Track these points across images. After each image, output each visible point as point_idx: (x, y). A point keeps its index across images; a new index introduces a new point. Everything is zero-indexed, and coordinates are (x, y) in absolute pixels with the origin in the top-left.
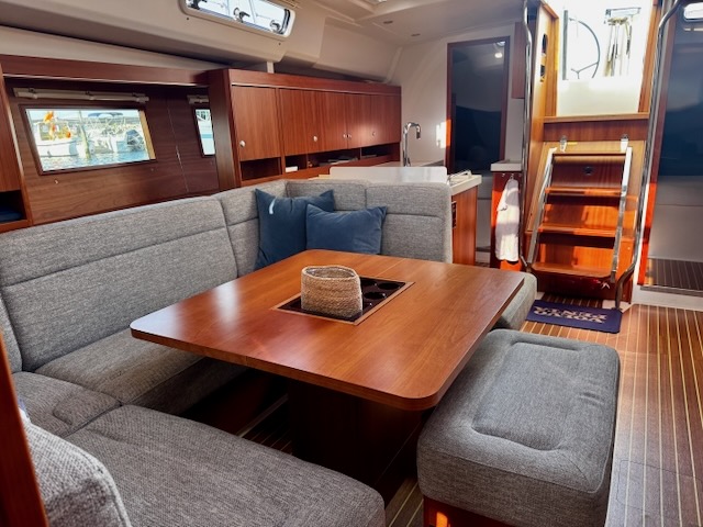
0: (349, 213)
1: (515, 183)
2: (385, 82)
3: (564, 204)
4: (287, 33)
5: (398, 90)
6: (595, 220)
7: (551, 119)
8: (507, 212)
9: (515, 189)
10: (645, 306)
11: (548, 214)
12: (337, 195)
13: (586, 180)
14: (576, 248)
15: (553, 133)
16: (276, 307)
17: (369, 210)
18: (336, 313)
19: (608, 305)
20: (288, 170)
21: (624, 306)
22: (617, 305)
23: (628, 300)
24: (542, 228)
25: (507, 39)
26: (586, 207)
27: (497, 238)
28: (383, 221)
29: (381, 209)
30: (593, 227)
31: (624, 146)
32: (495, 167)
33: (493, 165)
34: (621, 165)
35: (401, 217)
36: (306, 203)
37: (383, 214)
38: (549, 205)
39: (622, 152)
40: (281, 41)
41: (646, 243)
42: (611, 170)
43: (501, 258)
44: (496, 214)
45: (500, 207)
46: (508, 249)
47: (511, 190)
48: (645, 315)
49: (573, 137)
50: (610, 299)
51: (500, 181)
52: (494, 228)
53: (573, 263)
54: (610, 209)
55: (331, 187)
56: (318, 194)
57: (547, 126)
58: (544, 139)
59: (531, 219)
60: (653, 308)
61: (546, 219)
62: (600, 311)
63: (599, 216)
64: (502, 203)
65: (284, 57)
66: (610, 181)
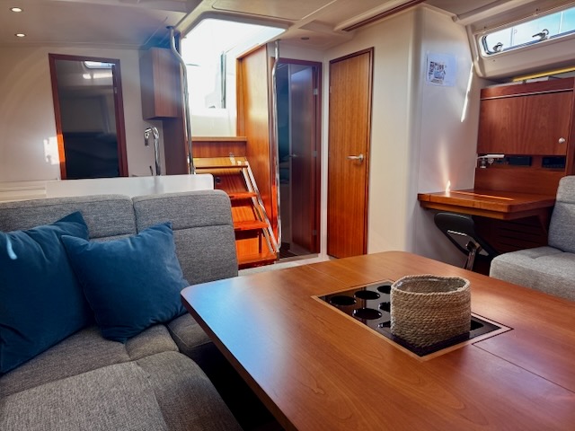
6: (239, 217)
25: (117, 62)
29: (167, 225)
31: (232, 161)
42: (234, 179)
54: (246, 208)
63: (241, 214)
66: (236, 188)
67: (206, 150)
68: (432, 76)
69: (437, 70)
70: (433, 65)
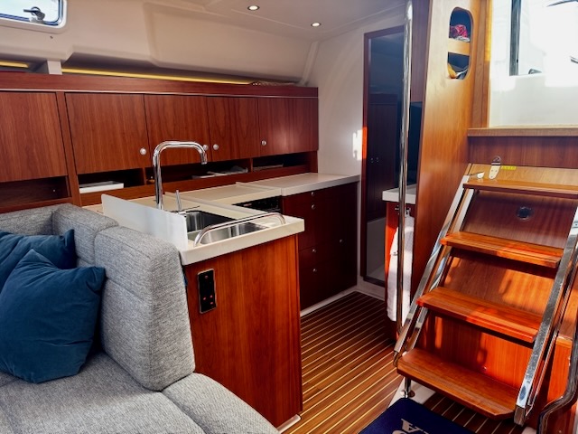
1: (411, 219)
2: (302, 84)
4: (62, 23)
5: (315, 91)
6: (520, 295)
9: (412, 229)
11: (452, 273)
13: (519, 228)
14: (484, 335)
15: (482, 152)
32: (386, 196)
33: (384, 193)
34: (575, 209)
38: (456, 259)
40: (53, 33)
44: (390, 258)
49: (512, 159)
57: (473, 141)
58: (470, 160)
61: (447, 280)
66: (556, 235)
67: (535, 152)
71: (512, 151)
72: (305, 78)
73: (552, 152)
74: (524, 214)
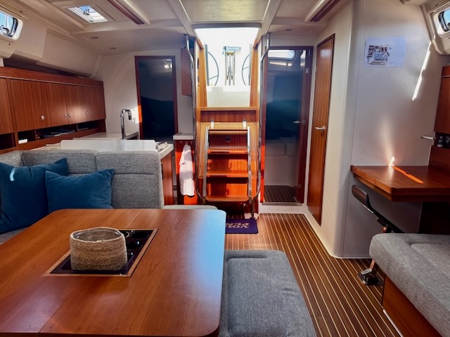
0: (84, 175)
1: (189, 147)
2: (91, 78)
3: (218, 160)
4: (16, 36)
5: (101, 84)
6: (235, 167)
7: (205, 109)
8: (186, 166)
9: (190, 151)
10: (265, 214)
11: (210, 165)
12: (71, 162)
13: (228, 144)
14: (227, 185)
15: (206, 117)
16: (48, 273)
17: (100, 172)
18: (108, 269)
19: (248, 216)
20: (21, 142)
21: (256, 216)
22: (253, 215)
23: (257, 212)
24: (209, 174)
25: (173, 58)
26: (230, 161)
27: (181, 182)
28: (112, 179)
29: (110, 171)
30: (235, 172)
31: (244, 125)
32: (176, 137)
33: (174, 136)
34: (246, 136)
35: (126, 176)
36: (44, 169)
37: (111, 174)
38: (209, 160)
39: (244, 128)
40: (11, 42)
41: (263, 178)
42: (241, 139)
43: (184, 194)
44: (179, 166)
45: (181, 163)
46: (188, 188)
47: (187, 151)
48: (267, 219)
49: (218, 119)
50: (247, 212)
51: (179, 146)
52: (178, 176)
53: (226, 194)
54: (243, 161)
55: (64, 156)
56: (53, 162)
57: (202, 112)
58: (202, 121)
59: (200, 169)
60: (269, 214)
61: (209, 168)
62: (244, 221)
63: (237, 165)
64: (182, 160)
65: (13, 55)
66: (240, 145)
67: (226, 117)
68: (372, 59)
69: (377, 54)
70: (372, 48)
71: (218, 116)
72: (94, 75)
73: (232, 116)
74: (228, 139)
